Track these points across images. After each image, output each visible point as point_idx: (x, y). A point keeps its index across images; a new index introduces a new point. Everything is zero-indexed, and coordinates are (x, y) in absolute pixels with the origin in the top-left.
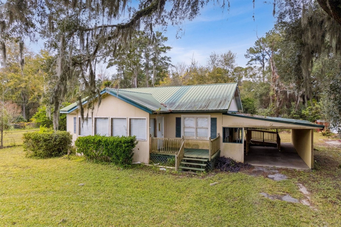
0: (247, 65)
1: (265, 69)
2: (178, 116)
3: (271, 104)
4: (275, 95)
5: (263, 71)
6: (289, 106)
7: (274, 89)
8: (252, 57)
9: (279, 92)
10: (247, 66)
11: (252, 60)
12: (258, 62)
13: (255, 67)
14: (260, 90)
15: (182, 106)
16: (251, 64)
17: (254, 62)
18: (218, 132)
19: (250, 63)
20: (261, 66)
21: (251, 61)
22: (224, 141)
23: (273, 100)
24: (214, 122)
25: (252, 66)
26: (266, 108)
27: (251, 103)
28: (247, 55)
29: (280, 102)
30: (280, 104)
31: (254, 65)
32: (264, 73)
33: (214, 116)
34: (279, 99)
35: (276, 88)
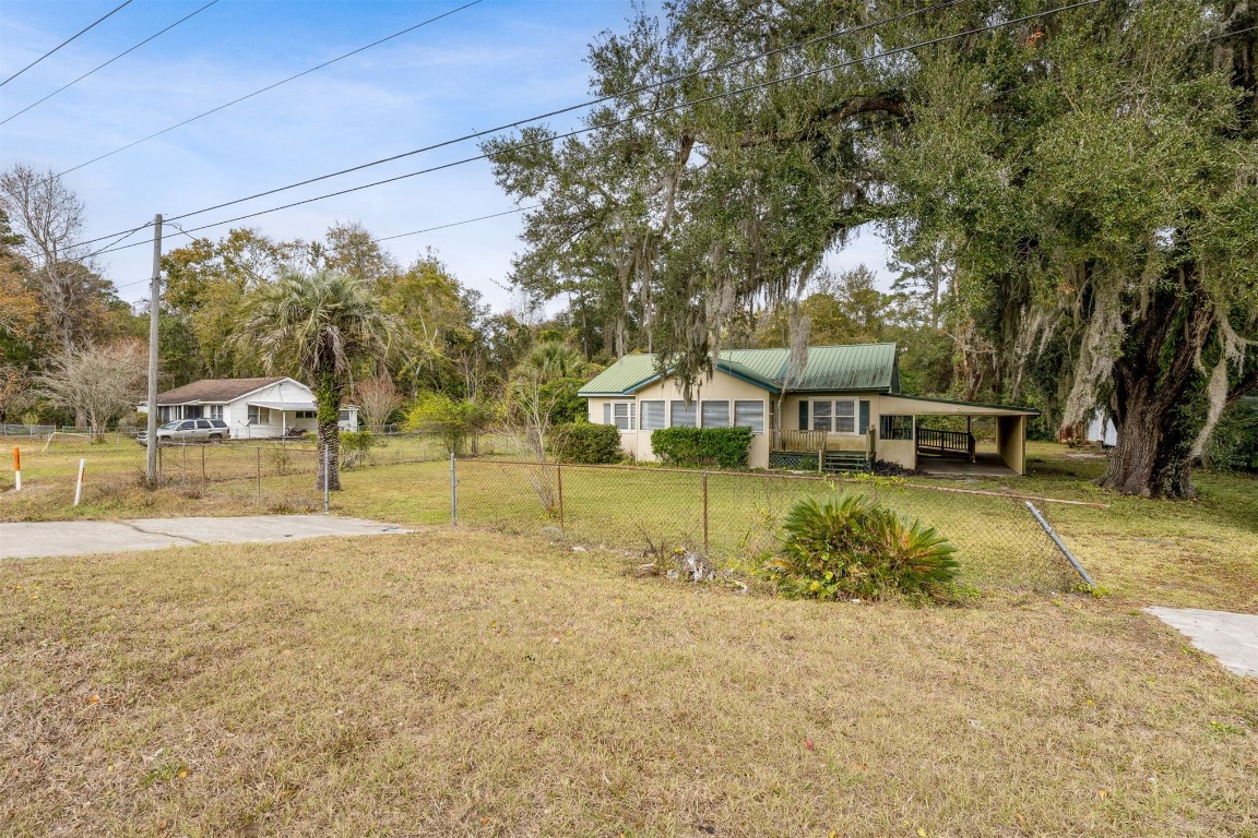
0: (892, 288)
1: (939, 298)
2: (804, 399)
3: (956, 382)
4: (966, 363)
5: (934, 305)
6: (999, 389)
7: (961, 351)
8: (906, 268)
9: (974, 356)
10: (892, 292)
11: (907, 274)
12: (921, 281)
13: (913, 293)
14: (929, 352)
15: (809, 381)
16: (903, 287)
17: (910, 280)
18: (871, 423)
19: (901, 283)
20: (927, 290)
21: (903, 278)
22: (882, 437)
23: (961, 374)
24: (865, 406)
25: (906, 291)
26: (944, 391)
27: (908, 380)
28: (892, 265)
29: (978, 378)
30: (976, 383)
31: (913, 289)
32: (938, 310)
33: (865, 399)
34: (974, 373)
35: (967, 348)
